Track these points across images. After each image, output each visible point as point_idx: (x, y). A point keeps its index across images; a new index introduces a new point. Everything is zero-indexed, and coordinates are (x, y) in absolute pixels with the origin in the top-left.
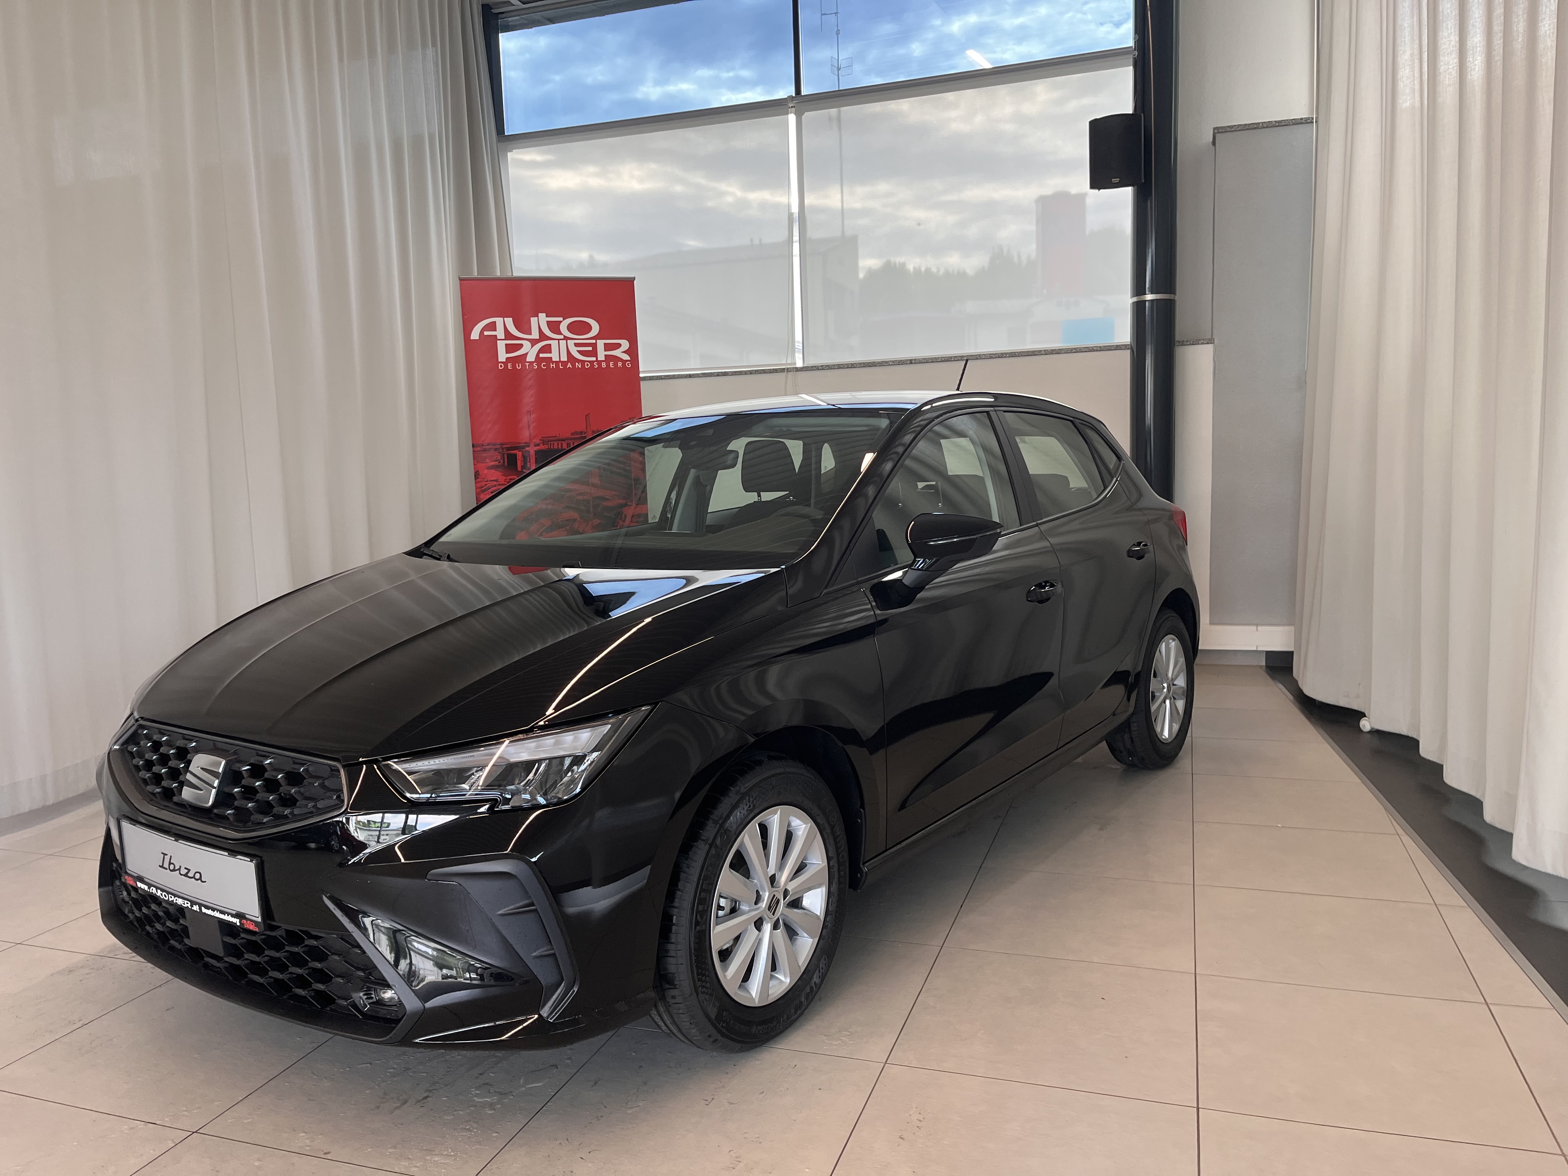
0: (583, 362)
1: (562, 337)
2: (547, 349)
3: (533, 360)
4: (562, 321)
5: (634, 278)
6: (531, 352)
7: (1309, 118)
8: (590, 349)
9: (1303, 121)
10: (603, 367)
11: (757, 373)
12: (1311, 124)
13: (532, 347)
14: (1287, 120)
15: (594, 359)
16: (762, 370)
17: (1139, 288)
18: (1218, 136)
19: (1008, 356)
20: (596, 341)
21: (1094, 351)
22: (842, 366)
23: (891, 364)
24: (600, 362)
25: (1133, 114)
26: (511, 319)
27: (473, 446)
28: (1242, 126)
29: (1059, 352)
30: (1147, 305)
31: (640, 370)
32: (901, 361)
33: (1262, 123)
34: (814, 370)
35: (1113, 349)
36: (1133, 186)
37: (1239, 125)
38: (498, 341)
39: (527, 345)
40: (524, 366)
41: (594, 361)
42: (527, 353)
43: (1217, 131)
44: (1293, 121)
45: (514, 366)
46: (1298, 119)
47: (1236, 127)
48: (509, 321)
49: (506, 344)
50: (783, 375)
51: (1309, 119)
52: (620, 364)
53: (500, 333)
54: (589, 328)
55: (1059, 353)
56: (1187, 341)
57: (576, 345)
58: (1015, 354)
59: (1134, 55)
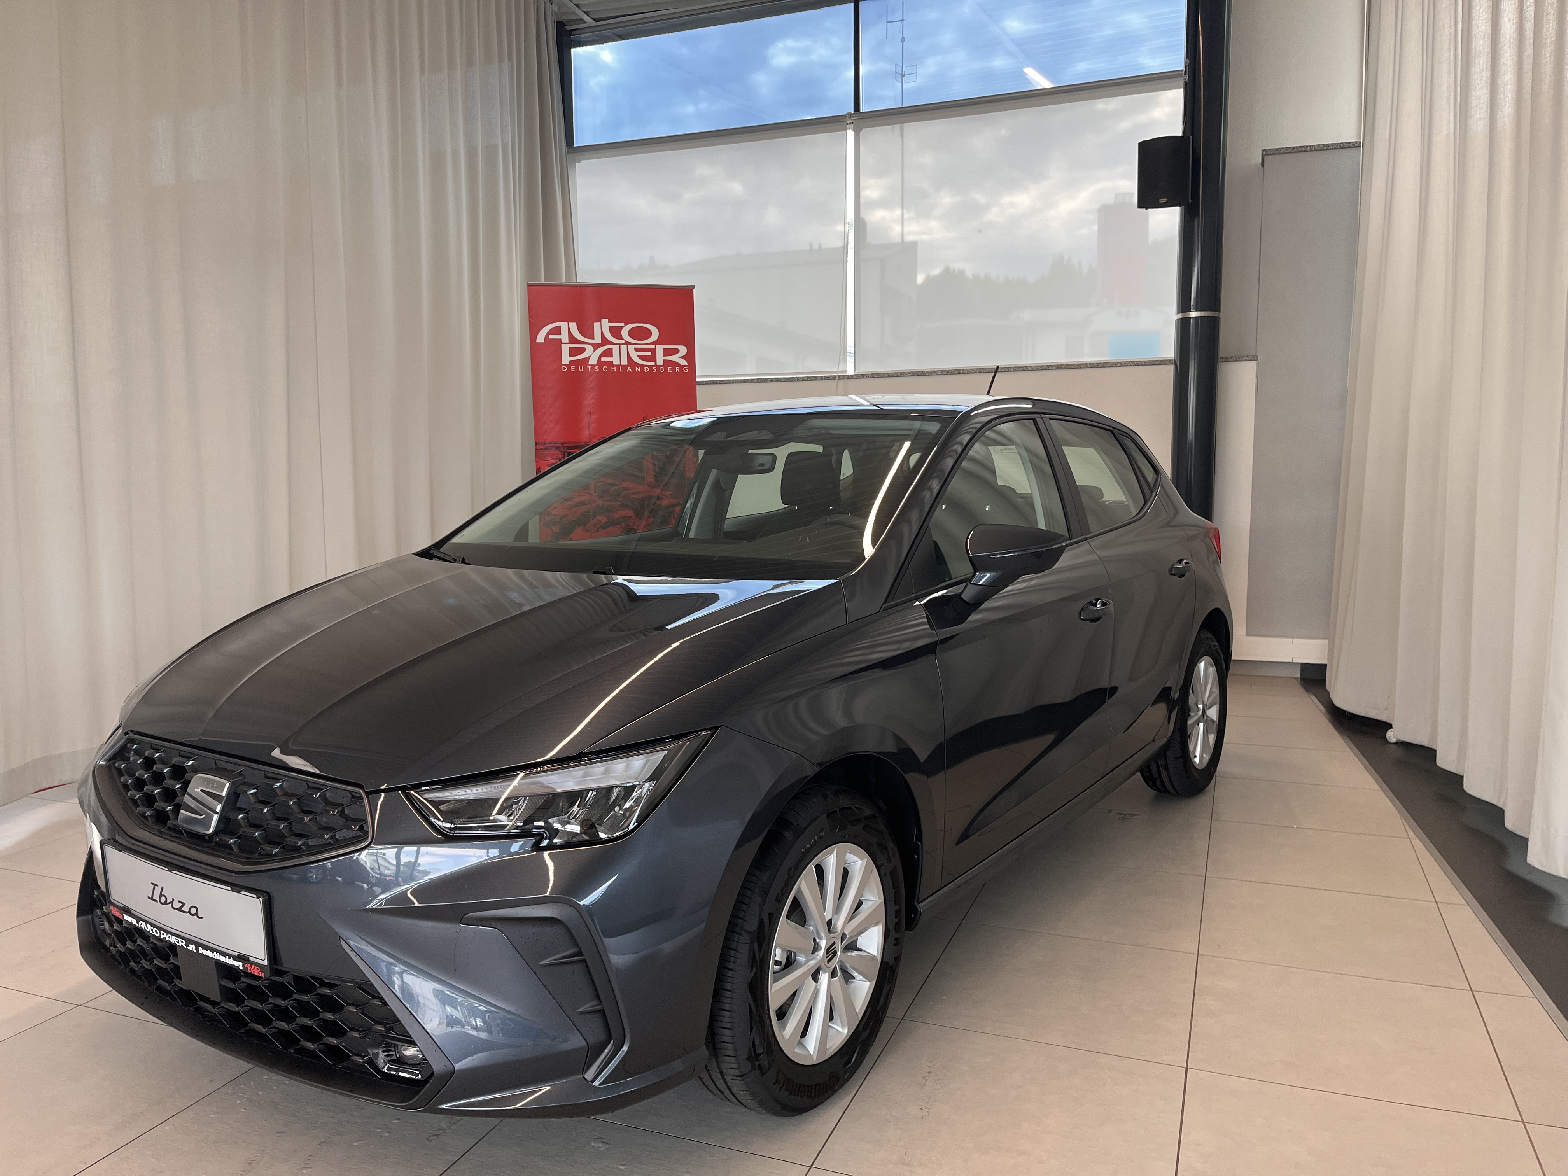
0: (642, 366)
1: (623, 342)
2: (609, 353)
3: (596, 364)
4: (623, 327)
5: (694, 287)
6: (593, 356)
7: (1356, 142)
8: (650, 353)
9: (1351, 145)
10: (661, 371)
11: (809, 379)
12: (1358, 148)
13: (594, 351)
14: (1335, 144)
15: (653, 363)
16: (814, 377)
17: (1184, 305)
18: (1266, 158)
19: (1054, 368)
20: (655, 347)
21: (1138, 365)
22: (892, 374)
23: (939, 373)
24: (658, 367)
25: (1182, 136)
26: (575, 323)
27: (536, 444)
28: (1290, 149)
29: (1105, 365)
30: (1191, 322)
31: (697, 375)
32: (949, 371)
33: (1310, 146)
34: (864, 378)
35: (1158, 363)
36: (1180, 206)
37: (1287, 148)
38: (562, 345)
39: (589, 349)
40: (587, 369)
41: (653, 366)
42: (590, 357)
43: (1266, 153)
44: (1341, 145)
45: (577, 369)
46: (1346, 143)
47: (1284, 150)
48: (573, 326)
49: (569, 348)
50: (834, 382)
51: (1356, 144)
52: (677, 369)
53: (564, 337)
54: (648, 334)
55: (1104, 367)
56: (1231, 358)
57: (636, 350)
58: (1061, 367)
59: (1185, 79)
